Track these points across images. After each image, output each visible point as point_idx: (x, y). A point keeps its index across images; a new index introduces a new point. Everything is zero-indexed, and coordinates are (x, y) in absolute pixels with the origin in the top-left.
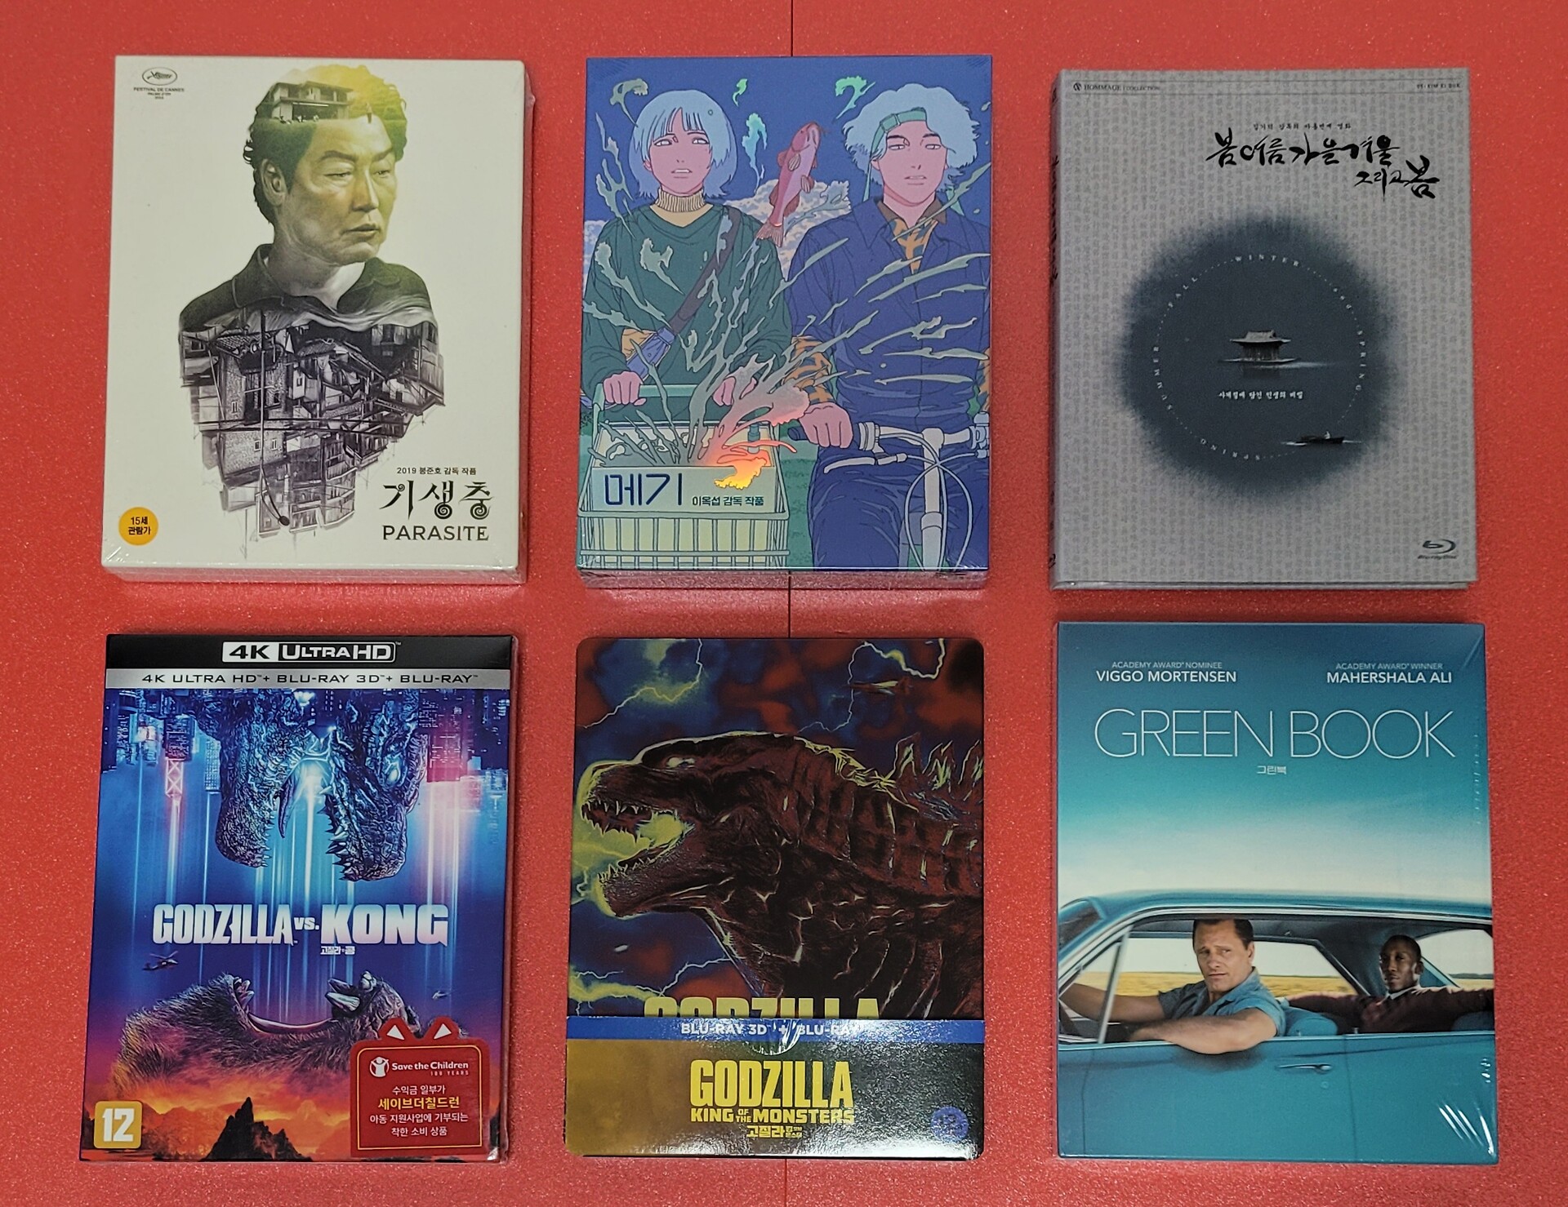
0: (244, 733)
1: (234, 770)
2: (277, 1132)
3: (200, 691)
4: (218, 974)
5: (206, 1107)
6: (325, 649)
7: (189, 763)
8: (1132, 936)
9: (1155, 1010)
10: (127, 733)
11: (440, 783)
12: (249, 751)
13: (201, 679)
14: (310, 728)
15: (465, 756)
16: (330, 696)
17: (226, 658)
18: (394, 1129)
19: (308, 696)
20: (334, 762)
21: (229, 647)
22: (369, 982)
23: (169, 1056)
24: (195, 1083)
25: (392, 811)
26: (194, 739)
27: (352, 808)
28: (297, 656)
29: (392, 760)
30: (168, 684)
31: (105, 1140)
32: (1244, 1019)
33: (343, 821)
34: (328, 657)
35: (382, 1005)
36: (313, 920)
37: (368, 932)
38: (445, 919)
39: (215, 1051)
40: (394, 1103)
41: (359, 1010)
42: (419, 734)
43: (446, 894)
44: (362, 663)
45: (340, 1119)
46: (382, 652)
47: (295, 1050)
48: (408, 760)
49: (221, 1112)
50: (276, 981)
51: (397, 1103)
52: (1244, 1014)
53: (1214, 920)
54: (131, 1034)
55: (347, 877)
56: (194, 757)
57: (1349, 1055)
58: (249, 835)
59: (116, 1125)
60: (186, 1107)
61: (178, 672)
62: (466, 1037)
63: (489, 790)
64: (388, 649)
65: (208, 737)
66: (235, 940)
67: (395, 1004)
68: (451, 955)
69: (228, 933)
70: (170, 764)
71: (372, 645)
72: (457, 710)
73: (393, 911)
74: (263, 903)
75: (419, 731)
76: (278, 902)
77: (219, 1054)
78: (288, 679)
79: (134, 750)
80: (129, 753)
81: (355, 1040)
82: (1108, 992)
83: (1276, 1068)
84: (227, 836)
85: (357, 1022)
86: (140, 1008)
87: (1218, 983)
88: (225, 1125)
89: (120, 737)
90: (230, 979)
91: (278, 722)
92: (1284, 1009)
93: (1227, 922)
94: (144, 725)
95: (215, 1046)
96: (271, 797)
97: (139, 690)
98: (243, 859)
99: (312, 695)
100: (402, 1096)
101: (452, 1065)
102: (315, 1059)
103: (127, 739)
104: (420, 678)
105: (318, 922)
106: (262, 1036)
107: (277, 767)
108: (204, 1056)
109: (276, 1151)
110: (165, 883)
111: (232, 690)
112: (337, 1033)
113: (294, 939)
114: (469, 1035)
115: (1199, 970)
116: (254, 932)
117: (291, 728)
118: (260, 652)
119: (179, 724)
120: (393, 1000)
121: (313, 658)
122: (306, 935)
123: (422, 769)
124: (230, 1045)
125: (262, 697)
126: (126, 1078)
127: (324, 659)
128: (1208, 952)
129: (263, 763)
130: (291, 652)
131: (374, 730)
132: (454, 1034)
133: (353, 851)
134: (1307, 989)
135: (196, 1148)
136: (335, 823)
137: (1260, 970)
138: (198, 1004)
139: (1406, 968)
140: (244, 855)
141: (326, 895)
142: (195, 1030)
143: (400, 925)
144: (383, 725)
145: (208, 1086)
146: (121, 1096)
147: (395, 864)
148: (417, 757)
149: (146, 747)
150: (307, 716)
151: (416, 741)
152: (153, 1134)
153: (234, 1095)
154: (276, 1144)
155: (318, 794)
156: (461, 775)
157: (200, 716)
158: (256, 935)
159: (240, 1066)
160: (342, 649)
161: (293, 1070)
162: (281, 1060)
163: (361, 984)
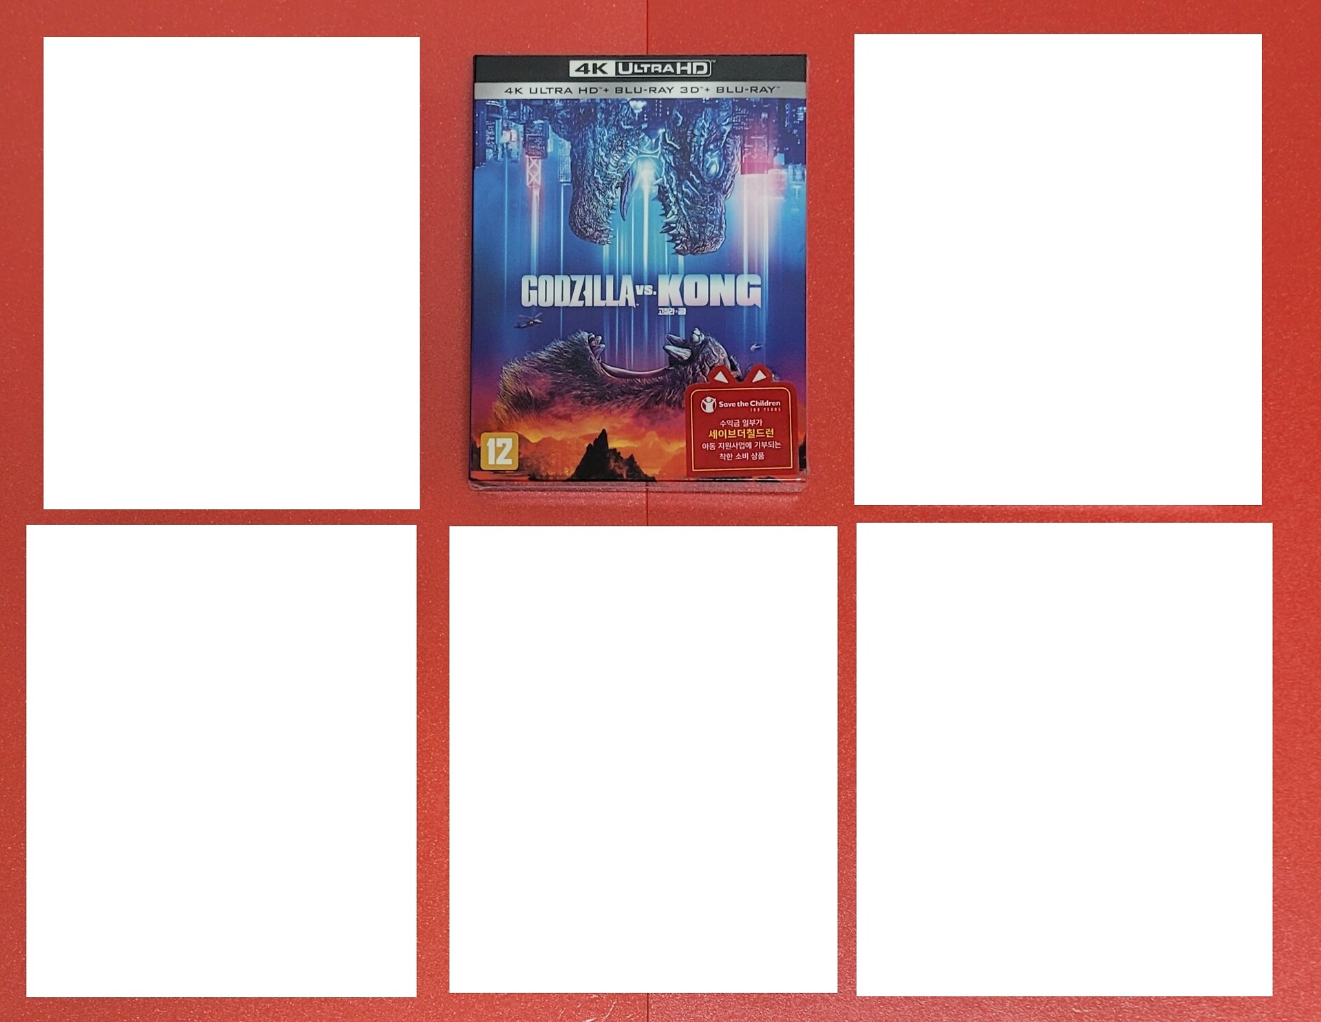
0: (590, 135)
1: (582, 166)
2: (628, 457)
3: (552, 100)
4: (576, 331)
5: (570, 437)
6: (653, 66)
7: (543, 160)
10: (494, 136)
11: (751, 175)
12: (594, 149)
13: (553, 91)
14: (644, 130)
15: (771, 153)
16: (659, 104)
17: (573, 74)
18: (722, 454)
19: (641, 104)
20: (664, 158)
21: (574, 65)
22: (698, 336)
23: (538, 397)
24: (560, 418)
25: (713, 198)
26: (549, 141)
27: (680, 196)
28: (630, 71)
29: (711, 156)
30: (526, 95)
31: (490, 463)
33: (673, 207)
34: (656, 72)
35: (709, 355)
36: (651, 287)
37: (696, 297)
38: (758, 286)
39: (575, 392)
40: (721, 433)
41: (691, 360)
42: (733, 135)
43: (759, 265)
44: (684, 77)
45: (677, 447)
46: (700, 68)
47: (640, 391)
48: (724, 156)
49: (582, 441)
50: (623, 336)
51: (723, 434)
54: (507, 379)
55: (678, 252)
56: (549, 155)
58: (596, 219)
59: (498, 451)
60: (553, 436)
61: (534, 85)
62: (778, 381)
63: (791, 182)
64: (705, 66)
65: (560, 139)
66: (589, 303)
67: (720, 354)
68: (764, 316)
69: (582, 298)
70: (530, 161)
71: (692, 63)
72: (764, 115)
73: (716, 280)
74: (610, 274)
75: (733, 132)
76: (622, 271)
77: (579, 395)
78: (624, 90)
79: (500, 149)
80: (496, 152)
81: (688, 384)
84: (578, 220)
85: (690, 369)
86: (514, 359)
88: (585, 451)
89: (488, 138)
90: (585, 335)
91: (617, 125)
94: (508, 129)
95: (575, 389)
96: (613, 187)
97: (502, 100)
98: (592, 238)
99: (644, 103)
100: (727, 428)
101: (768, 403)
102: (656, 399)
103: (494, 141)
104: (732, 89)
105: (656, 288)
106: (612, 380)
107: (617, 163)
108: (567, 396)
109: (627, 472)
110: (530, 258)
111: (578, 100)
112: (674, 377)
113: (636, 303)
114: (780, 380)
116: (603, 297)
117: (628, 130)
118: (600, 68)
119: (536, 127)
120: (718, 351)
121: (643, 73)
122: (646, 299)
123: (737, 164)
124: (587, 388)
125: (603, 105)
126: (504, 413)
129: (606, 159)
130: (626, 68)
131: (696, 132)
132: (768, 378)
133: (682, 231)
135: (563, 470)
136: (667, 208)
138: (560, 355)
140: (593, 235)
141: (661, 266)
142: (561, 376)
143: (722, 291)
144: (703, 127)
145: (571, 421)
146: (501, 428)
147: (717, 241)
148: (732, 154)
149: (510, 147)
150: (641, 121)
151: (731, 141)
152: (528, 458)
153: (592, 427)
154: (627, 467)
155: (652, 185)
156: (768, 169)
157: (553, 121)
158: (605, 299)
159: (596, 404)
160: (669, 65)
161: (639, 407)
162: (629, 399)
163: (692, 339)
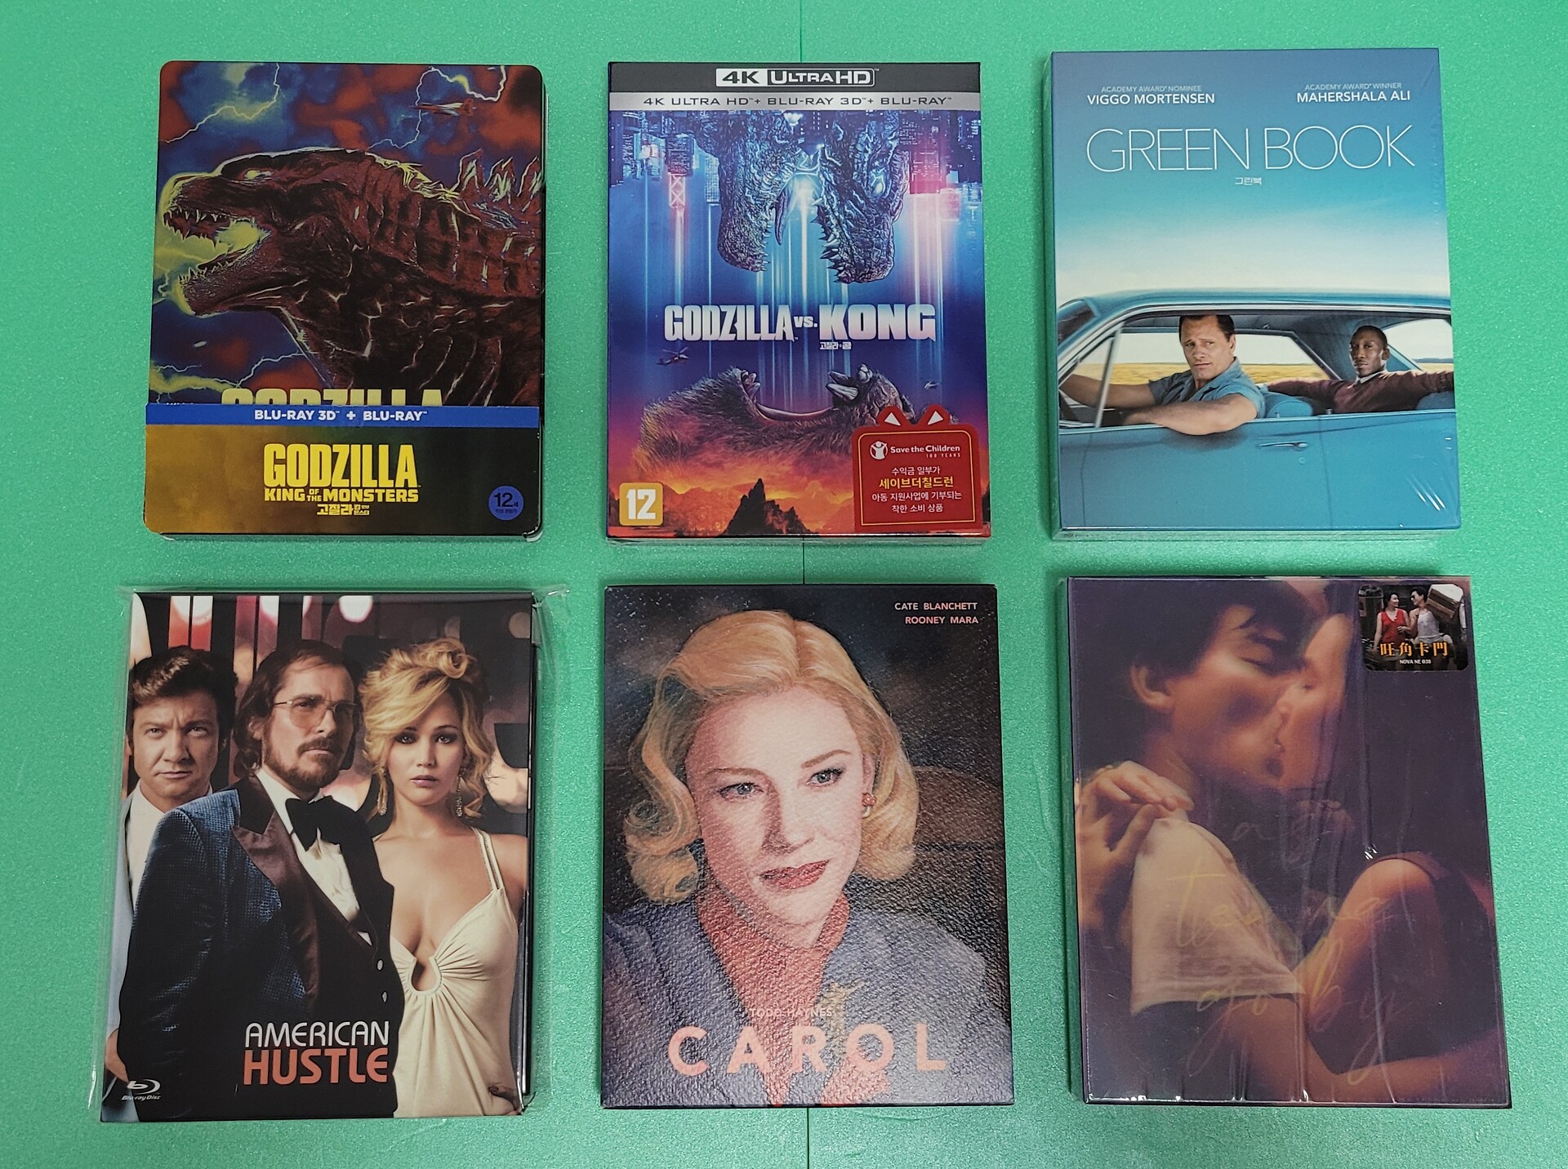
0: (740, 151)
1: (732, 184)
2: (788, 509)
3: (697, 112)
4: (726, 369)
5: (723, 487)
6: (810, 75)
7: (690, 178)
8: (1124, 332)
9: (1146, 396)
10: (632, 151)
11: (921, 195)
12: (745, 166)
13: (697, 101)
14: (800, 146)
15: (943, 170)
16: (816, 116)
17: (720, 83)
18: (894, 506)
19: (796, 117)
20: (824, 176)
21: (721, 73)
22: (865, 373)
23: (685, 442)
24: (710, 466)
25: (878, 220)
26: (694, 157)
27: (842, 217)
28: (784, 80)
29: (876, 174)
30: (667, 106)
31: (630, 518)
32: (1228, 403)
34: (813, 82)
36: (811, 318)
37: (862, 329)
38: (932, 317)
39: (726, 437)
40: (893, 483)
42: (901, 150)
43: (932, 294)
44: (845, 87)
45: (845, 497)
46: (862, 77)
47: (801, 435)
48: (891, 174)
49: (735, 492)
50: (780, 374)
51: (896, 483)
52: (1227, 399)
53: (1198, 316)
55: (841, 280)
56: (694, 172)
57: (1323, 434)
58: (748, 243)
59: (640, 504)
60: (702, 487)
61: (676, 96)
62: (956, 423)
63: (966, 202)
64: (867, 76)
65: (707, 155)
66: (741, 337)
67: (890, 393)
68: (939, 353)
69: (733, 330)
70: (673, 179)
71: (853, 71)
72: (935, 129)
73: (884, 310)
74: (765, 304)
75: (900, 148)
76: (778, 301)
77: (731, 440)
78: (778, 101)
79: (639, 166)
80: (634, 169)
81: (855, 426)
82: (1103, 382)
83: (1257, 447)
84: (728, 244)
87: (1203, 372)
88: (739, 504)
89: (625, 154)
90: (738, 371)
91: (771, 140)
92: (1264, 394)
93: (1210, 318)
94: (648, 143)
96: (767, 208)
97: (641, 112)
98: (744, 265)
99: (801, 116)
100: (901, 476)
101: (946, 448)
103: (632, 157)
104: (899, 101)
105: (816, 320)
106: (770, 423)
107: (771, 181)
108: (717, 441)
109: (788, 526)
110: (673, 285)
111: (727, 112)
113: (795, 336)
114: (960, 421)
115: (1185, 361)
116: (757, 330)
117: (783, 146)
118: (750, 77)
119: (679, 142)
120: (888, 390)
121: (799, 83)
122: (806, 332)
123: (905, 182)
124: (741, 432)
125: (754, 118)
126: (646, 460)
127: (810, 83)
128: (1193, 344)
129: (758, 177)
130: (779, 77)
131: (859, 148)
132: (946, 420)
133: (845, 257)
134: (1284, 375)
135: (713, 524)
136: (827, 231)
137: (1241, 360)
139: (1374, 355)
140: (744, 260)
141: (822, 296)
142: (710, 418)
143: (891, 322)
144: (867, 142)
145: (723, 469)
146: (643, 478)
147: (884, 268)
148: (900, 172)
149: (650, 164)
150: (797, 136)
151: (898, 157)
152: (674, 512)
153: (747, 475)
154: (787, 522)
155: (810, 205)
156: (940, 188)
157: (699, 136)
158: (760, 332)
159: (750, 450)
160: (826, 74)
161: (799, 454)
162: (788, 444)
163: (858, 376)
